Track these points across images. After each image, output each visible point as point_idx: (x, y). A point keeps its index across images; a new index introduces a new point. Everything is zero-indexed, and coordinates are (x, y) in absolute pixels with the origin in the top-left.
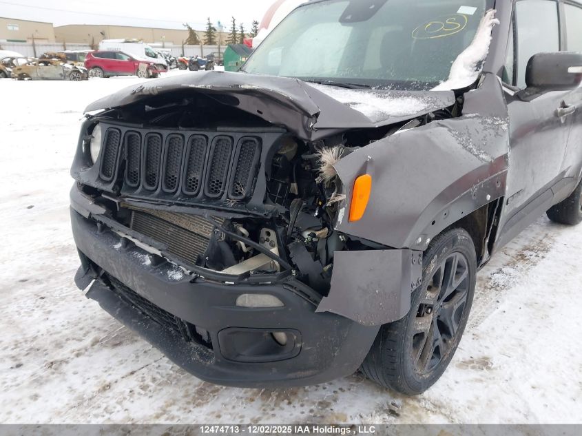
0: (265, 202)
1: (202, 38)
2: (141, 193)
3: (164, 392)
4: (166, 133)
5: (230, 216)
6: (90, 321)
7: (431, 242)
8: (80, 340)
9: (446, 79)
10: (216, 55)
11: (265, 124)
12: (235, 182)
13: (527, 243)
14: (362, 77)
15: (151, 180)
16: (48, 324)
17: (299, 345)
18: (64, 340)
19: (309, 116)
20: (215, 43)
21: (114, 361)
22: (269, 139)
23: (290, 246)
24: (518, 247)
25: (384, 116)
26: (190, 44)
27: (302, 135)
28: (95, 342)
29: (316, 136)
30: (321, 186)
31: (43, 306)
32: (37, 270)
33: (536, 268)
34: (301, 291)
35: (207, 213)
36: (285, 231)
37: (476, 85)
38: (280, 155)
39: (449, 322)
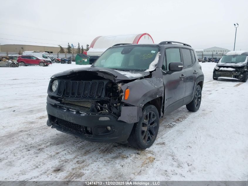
0: (105, 97)
1: (65, 50)
2: (70, 97)
3: (75, 153)
4: (78, 82)
5: (97, 100)
6: (47, 140)
7: (144, 106)
8: (46, 144)
9: (148, 69)
10: (72, 57)
11: (105, 79)
12: (97, 93)
13: (180, 117)
14: (127, 68)
15: (73, 94)
16: (34, 141)
17: (114, 130)
18: (41, 144)
19: (115, 77)
20: (71, 53)
21: (58, 148)
22: (105, 83)
23: (111, 108)
24: (177, 118)
25: (132, 77)
26: (60, 53)
27: (113, 81)
28: (51, 144)
29: (116, 81)
30: (118, 92)
31: (31, 137)
32: (24, 128)
33: (182, 122)
34: (114, 116)
35: (90, 100)
36: (110, 104)
37: (155, 70)
38: (108, 86)
39: (152, 130)
